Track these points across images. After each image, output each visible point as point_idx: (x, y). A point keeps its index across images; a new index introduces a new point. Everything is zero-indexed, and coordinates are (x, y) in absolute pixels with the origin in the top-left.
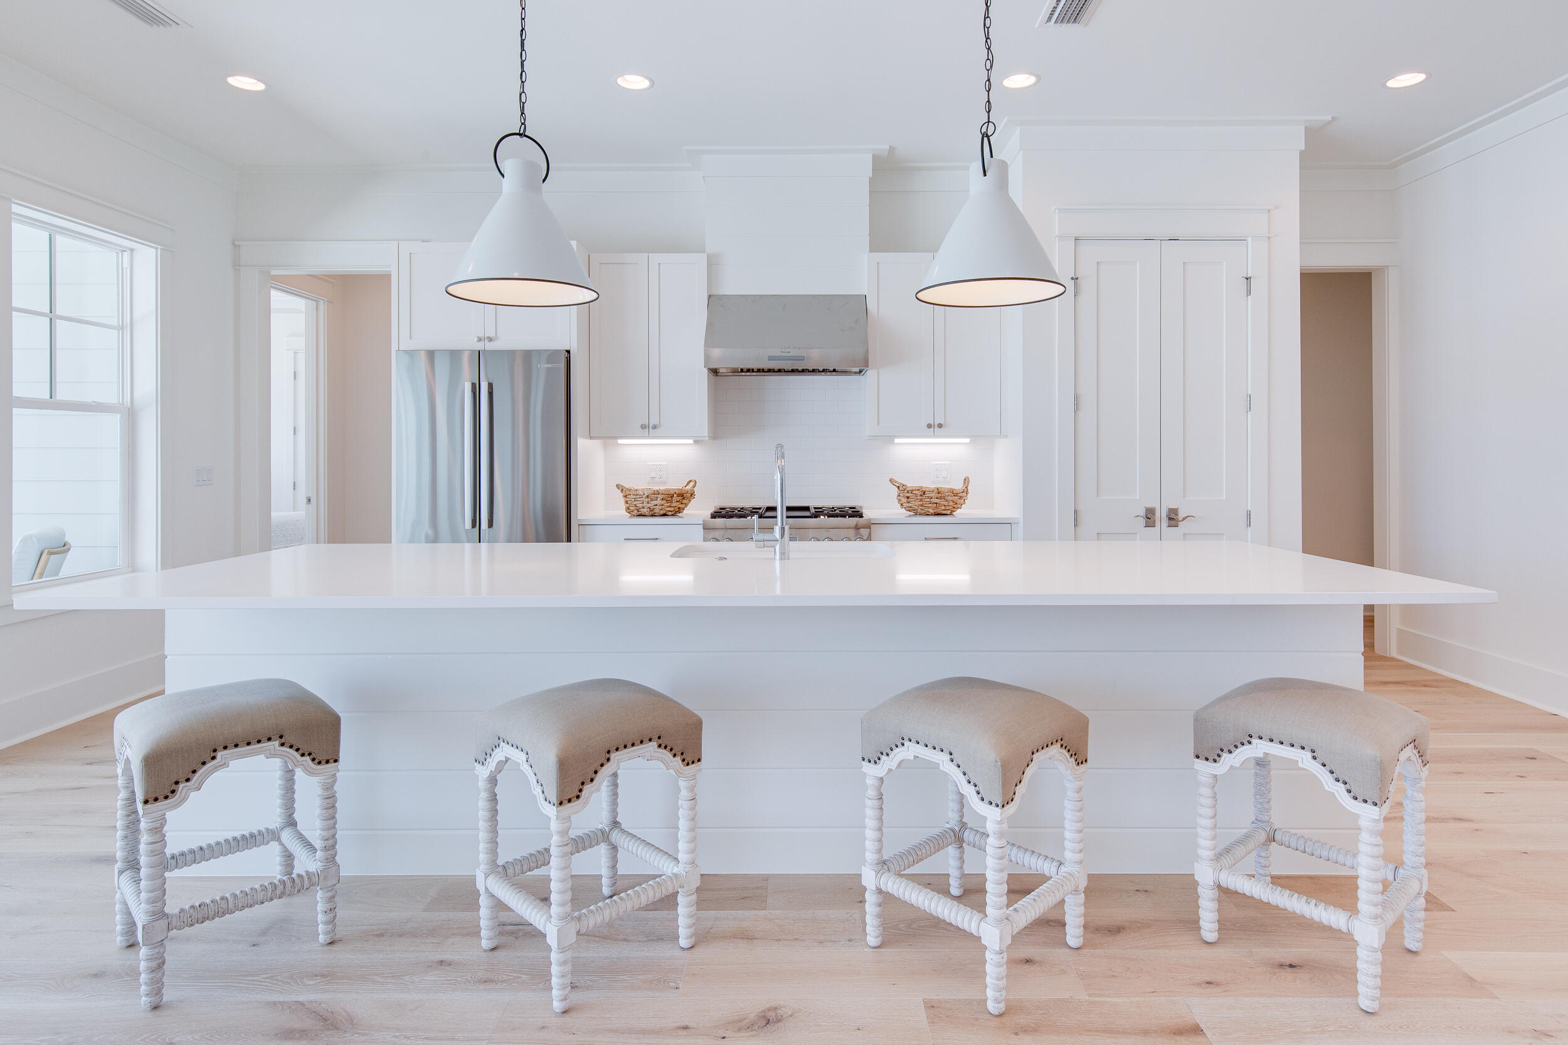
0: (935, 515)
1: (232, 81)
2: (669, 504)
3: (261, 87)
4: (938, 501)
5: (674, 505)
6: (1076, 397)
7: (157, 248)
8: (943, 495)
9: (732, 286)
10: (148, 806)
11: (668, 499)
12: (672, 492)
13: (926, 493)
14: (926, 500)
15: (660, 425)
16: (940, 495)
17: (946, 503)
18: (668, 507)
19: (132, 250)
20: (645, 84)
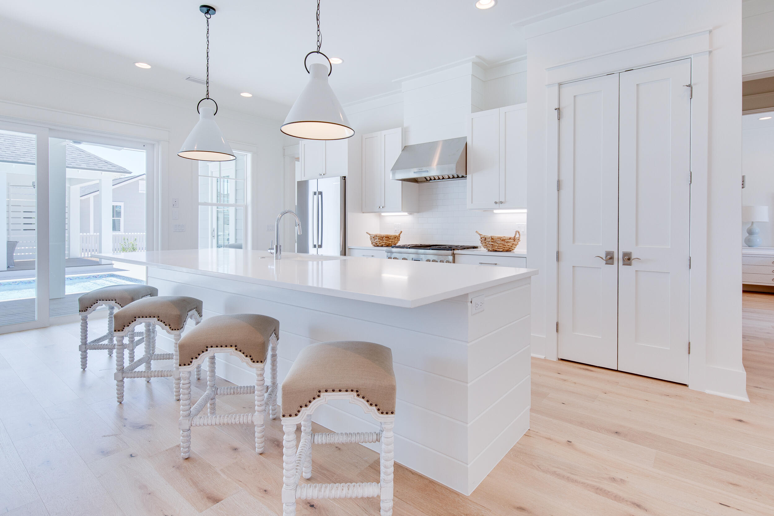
0: (493, 251)
1: (242, 94)
2: (382, 241)
3: (250, 95)
4: (492, 243)
5: (384, 241)
6: (559, 182)
7: (251, 153)
8: (494, 240)
9: (413, 141)
10: (80, 312)
11: (381, 239)
12: (383, 236)
13: (486, 239)
14: (487, 243)
15: (385, 206)
16: (493, 240)
17: (498, 245)
18: (382, 242)
19: (247, 155)
20: (340, 61)
